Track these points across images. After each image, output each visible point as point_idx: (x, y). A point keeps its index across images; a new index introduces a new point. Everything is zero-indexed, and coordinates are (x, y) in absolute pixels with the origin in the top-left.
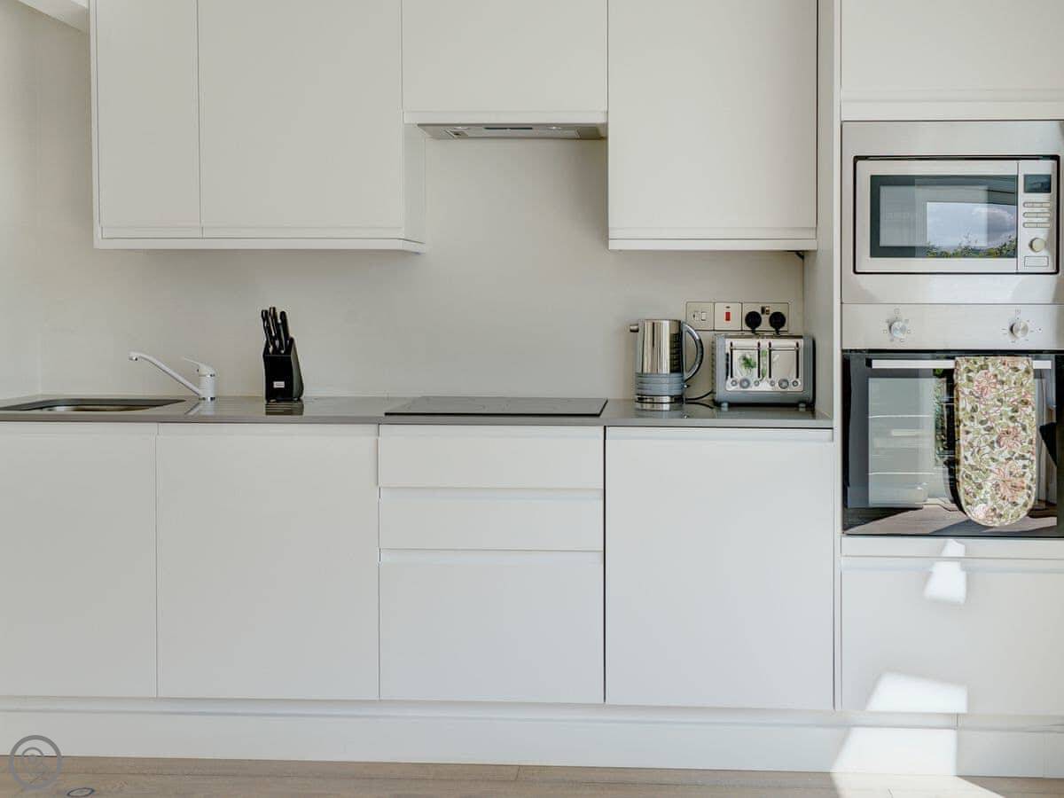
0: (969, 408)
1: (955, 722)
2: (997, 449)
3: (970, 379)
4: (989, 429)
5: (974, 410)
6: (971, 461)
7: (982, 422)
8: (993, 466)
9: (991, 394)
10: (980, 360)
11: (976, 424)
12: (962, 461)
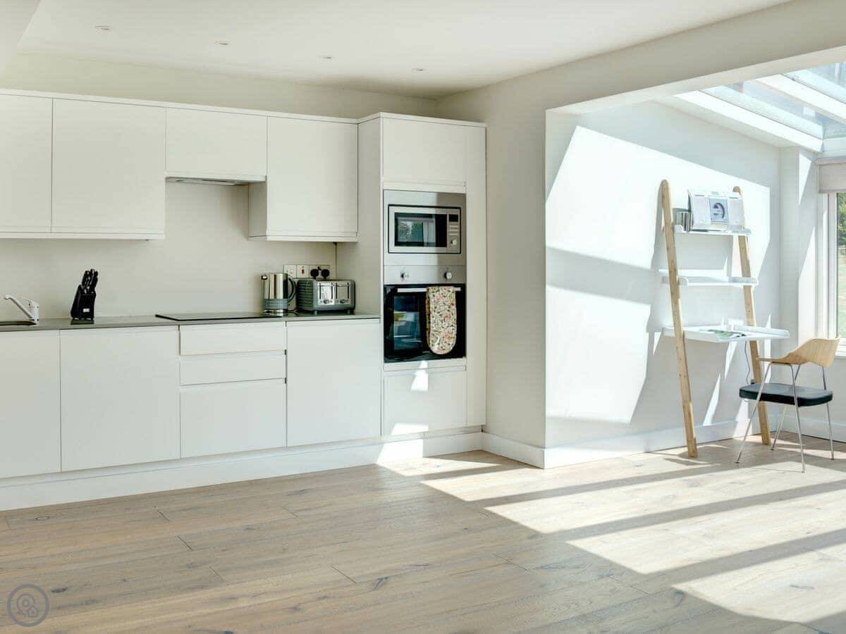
0: (434, 307)
1: (424, 436)
2: (444, 323)
3: (434, 296)
4: (441, 315)
5: (435, 308)
6: (434, 329)
7: (439, 313)
8: (442, 329)
9: (441, 301)
10: (437, 288)
11: (436, 313)
12: (431, 328)
